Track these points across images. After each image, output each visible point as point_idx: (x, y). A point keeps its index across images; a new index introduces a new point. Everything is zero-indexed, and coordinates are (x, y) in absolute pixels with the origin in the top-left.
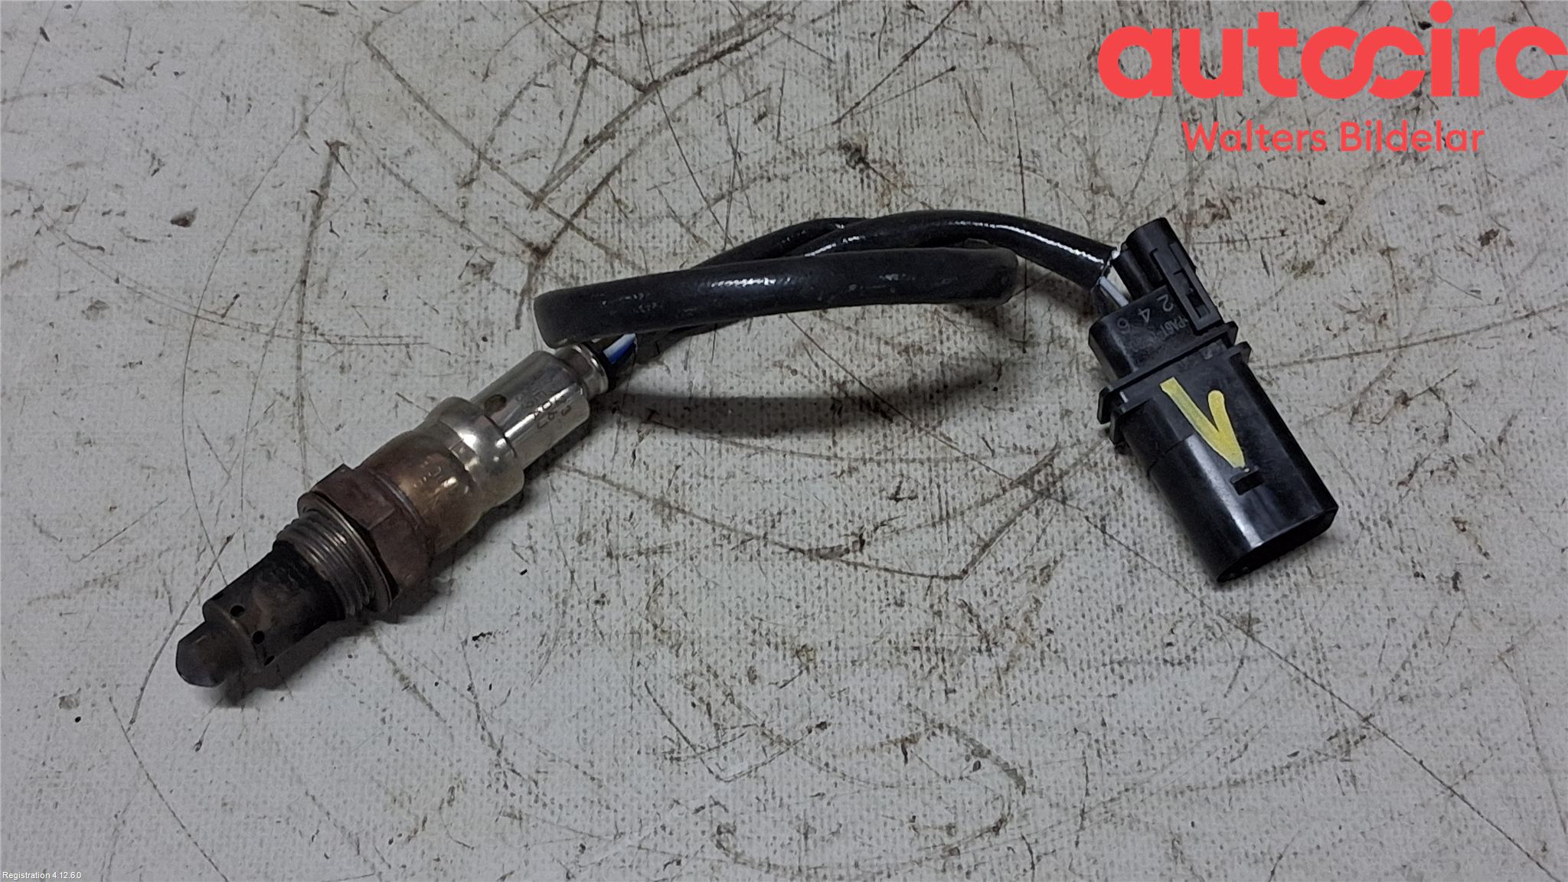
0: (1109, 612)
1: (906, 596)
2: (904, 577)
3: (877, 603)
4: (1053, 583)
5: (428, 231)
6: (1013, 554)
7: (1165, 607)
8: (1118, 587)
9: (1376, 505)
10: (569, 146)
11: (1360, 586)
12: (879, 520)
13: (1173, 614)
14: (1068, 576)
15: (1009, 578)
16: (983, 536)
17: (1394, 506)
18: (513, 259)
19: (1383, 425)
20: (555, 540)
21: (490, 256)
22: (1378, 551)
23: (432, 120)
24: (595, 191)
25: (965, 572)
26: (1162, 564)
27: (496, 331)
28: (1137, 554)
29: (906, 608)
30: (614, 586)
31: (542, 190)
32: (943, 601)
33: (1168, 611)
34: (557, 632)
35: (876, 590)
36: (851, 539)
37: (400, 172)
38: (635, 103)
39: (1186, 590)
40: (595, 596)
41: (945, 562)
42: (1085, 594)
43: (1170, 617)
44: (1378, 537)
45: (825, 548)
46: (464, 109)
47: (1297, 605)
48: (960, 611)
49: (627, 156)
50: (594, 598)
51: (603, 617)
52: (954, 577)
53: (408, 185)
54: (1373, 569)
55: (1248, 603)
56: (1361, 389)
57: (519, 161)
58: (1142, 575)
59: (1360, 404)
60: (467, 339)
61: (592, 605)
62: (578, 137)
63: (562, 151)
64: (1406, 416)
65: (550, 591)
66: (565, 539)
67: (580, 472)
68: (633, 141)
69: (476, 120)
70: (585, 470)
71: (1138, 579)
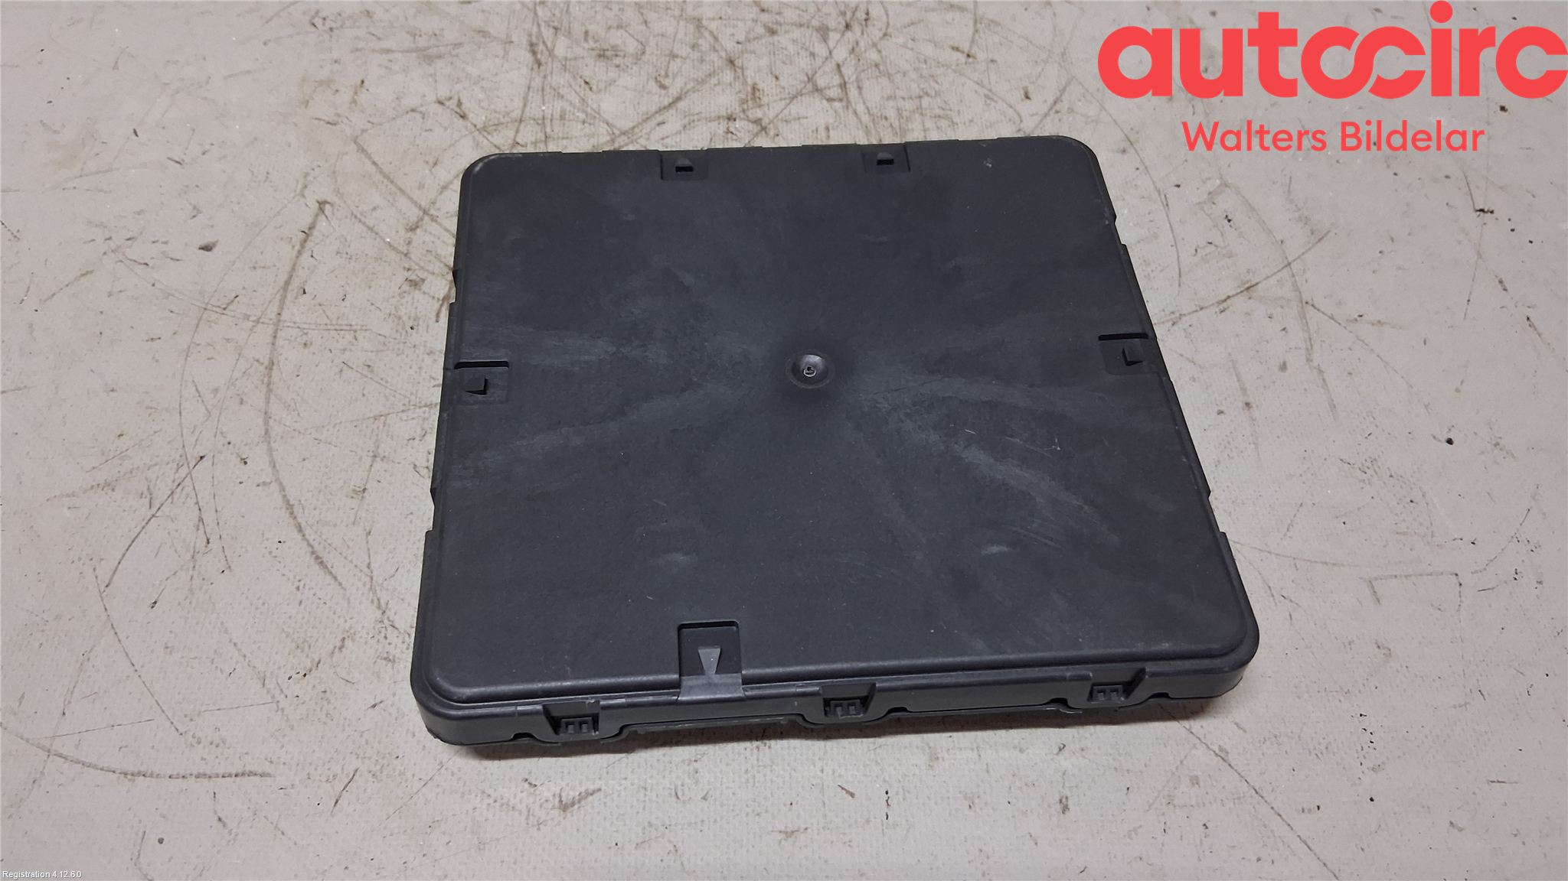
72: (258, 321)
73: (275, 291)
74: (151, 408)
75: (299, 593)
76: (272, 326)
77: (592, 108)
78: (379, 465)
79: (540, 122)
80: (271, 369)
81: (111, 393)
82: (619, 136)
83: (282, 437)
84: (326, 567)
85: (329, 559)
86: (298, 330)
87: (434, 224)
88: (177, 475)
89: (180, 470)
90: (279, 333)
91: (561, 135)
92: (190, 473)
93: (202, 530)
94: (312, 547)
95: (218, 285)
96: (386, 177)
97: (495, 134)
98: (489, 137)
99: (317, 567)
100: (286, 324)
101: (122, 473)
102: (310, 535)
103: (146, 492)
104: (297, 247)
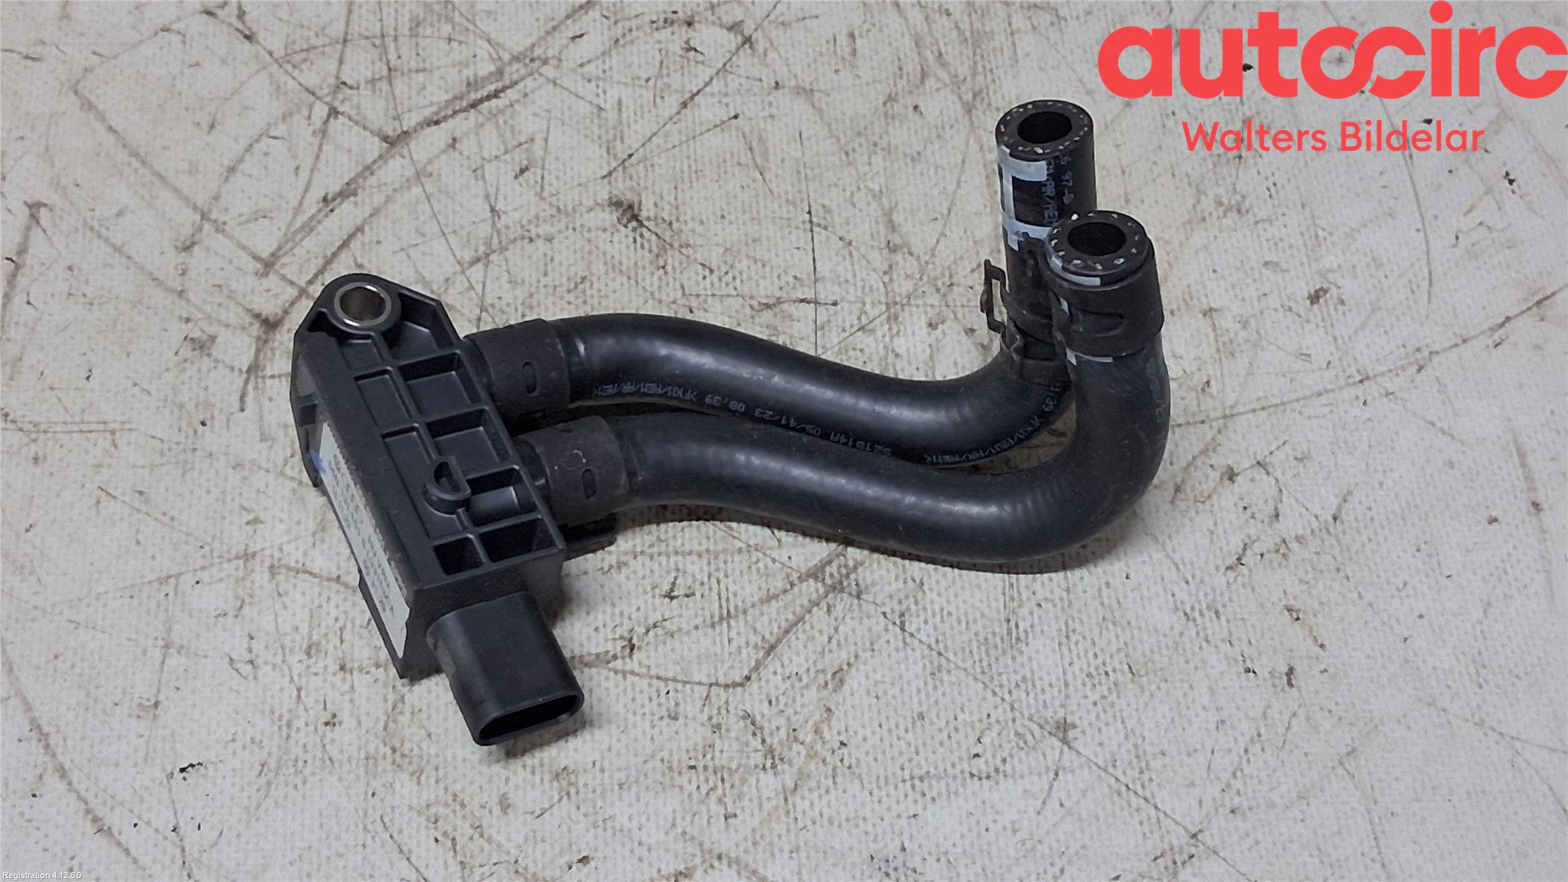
0: (910, 720)
1: (681, 707)
2: (679, 686)
3: (648, 716)
4: (846, 689)
5: (140, 302)
6: (802, 657)
7: (971, 713)
8: (919, 691)
9: (1201, 595)
10: (305, 206)
11: (1186, 685)
12: (651, 622)
13: (981, 721)
14: (863, 681)
15: (797, 685)
16: (768, 636)
17: (1222, 594)
18: (238, 333)
19: (1208, 503)
20: (280, 651)
21: (211, 330)
22: (1204, 645)
23: (148, 177)
24: (334, 255)
25: (748, 678)
26: (968, 664)
27: (216, 414)
28: (940, 654)
29: (681, 721)
30: (347, 705)
31: (273, 255)
32: (723, 711)
33: (975, 718)
34: (279, 760)
35: (647, 702)
36: (620, 644)
37: (110, 235)
38: (381, 157)
39: (994, 693)
40: (327, 717)
41: (727, 665)
42: (883, 700)
43: (977, 724)
44: (1205, 629)
45: (590, 654)
46: (186, 164)
47: (1117, 708)
48: (742, 724)
49: (371, 215)
50: (323, 720)
51: (333, 741)
52: (735, 685)
53: (118, 249)
54: (1200, 665)
55: (1063, 706)
56: (1184, 464)
57: (248, 221)
58: (946, 677)
59: (1183, 481)
60: (184, 424)
61: (321, 728)
62: (317, 194)
63: (298, 210)
64: (1232, 493)
65: (272, 712)
66: (291, 651)
67: (311, 574)
68: (378, 199)
69: (200, 176)
70: (316, 571)
71: (942, 682)
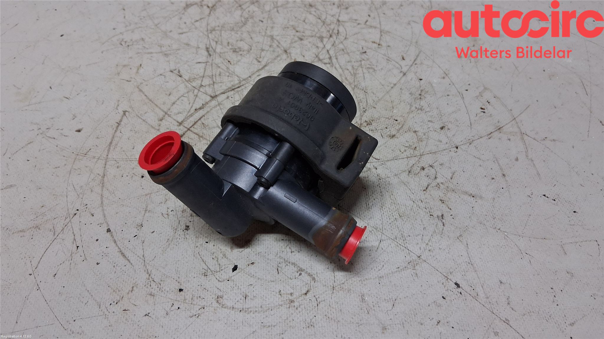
72: (99, 159)
73: (106, 146)
74: (55, 195)
75: (115, 268)
76: (104, 160)
77: (231, 71)
78: (147, 214)
79: (211, 77)
80: (104, 177)
81: (39, 190)
82: (243, 81)
83: (108, 205)
84: (126, 257)
85: (127, 254)
86: (115, 161)
87: (169, 118)
88: (66, 221)
89: (66, 220)
90: (108, 163)
91: (219, 81)
92: (70, 220)
93: (75, 244)
94: (120, 249)
95: (83, 144)
96: (151, 100)
97: (193, 82)
98: (191, 84)
99: (122, 257)
100: (110, 159)
101: (43, 222)
102: (119, 244)
103: (52, 229)
104: (115, 129)
